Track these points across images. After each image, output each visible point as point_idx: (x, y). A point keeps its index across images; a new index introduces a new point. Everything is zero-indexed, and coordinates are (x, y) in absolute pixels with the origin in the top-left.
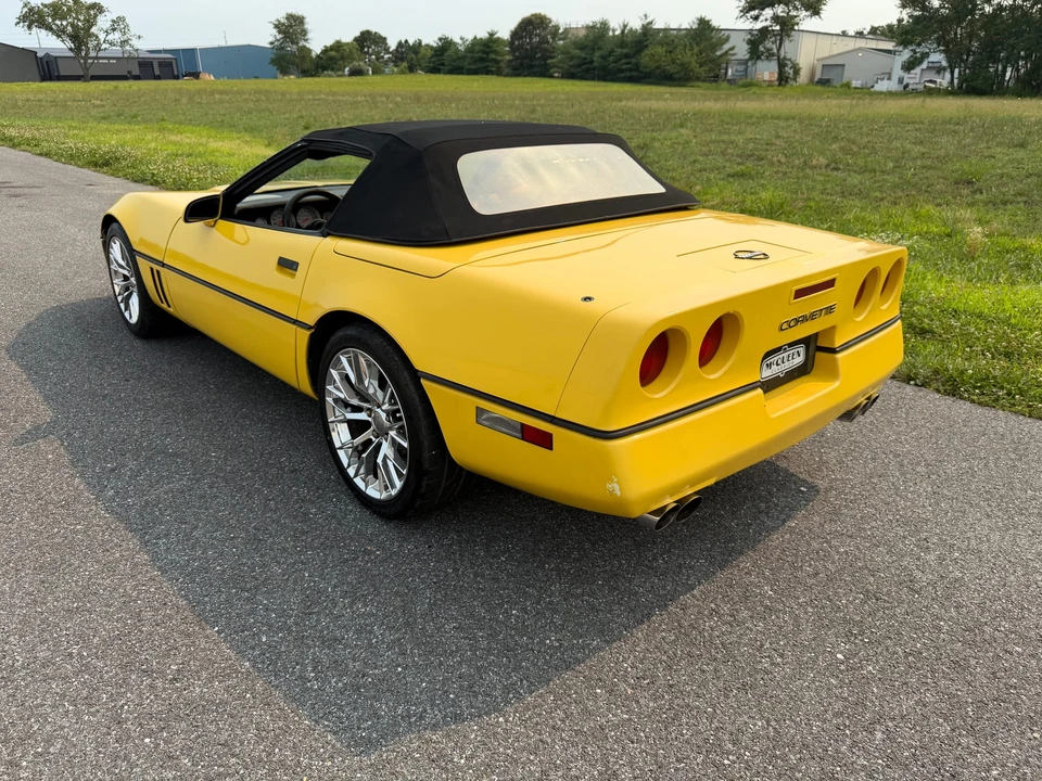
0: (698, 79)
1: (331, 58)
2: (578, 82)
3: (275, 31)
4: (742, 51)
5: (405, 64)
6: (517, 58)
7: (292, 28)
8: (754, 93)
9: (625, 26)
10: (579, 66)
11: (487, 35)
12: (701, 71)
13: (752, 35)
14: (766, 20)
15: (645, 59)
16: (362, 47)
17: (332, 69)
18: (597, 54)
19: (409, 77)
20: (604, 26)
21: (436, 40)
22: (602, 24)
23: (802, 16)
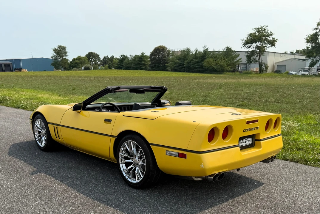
0: (227, 71)
1: (76, 63)
2: (178, 73)
3: (53, 52)
4: (244, 60)
5: (107, 66)
6: (153, 63)
7: (61, 51)
8: (250, 76)
9: (197, 51)
10: (179, 66)
11: (141, 54)
12: (228, 68)
13: (248, 54)
14: (254, 48)
15: (205, 63)
16: (89, 59)
17: (77, 68)
18: (185, 62)
19: (109, 71)
20: (188, 50)
21: (120, 56)
22: (187, 50)
23: (268, 46)
